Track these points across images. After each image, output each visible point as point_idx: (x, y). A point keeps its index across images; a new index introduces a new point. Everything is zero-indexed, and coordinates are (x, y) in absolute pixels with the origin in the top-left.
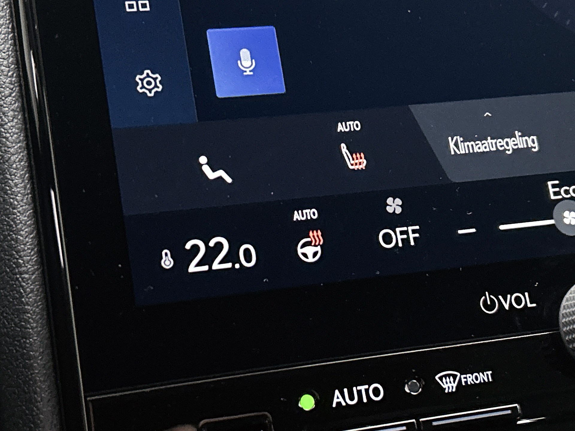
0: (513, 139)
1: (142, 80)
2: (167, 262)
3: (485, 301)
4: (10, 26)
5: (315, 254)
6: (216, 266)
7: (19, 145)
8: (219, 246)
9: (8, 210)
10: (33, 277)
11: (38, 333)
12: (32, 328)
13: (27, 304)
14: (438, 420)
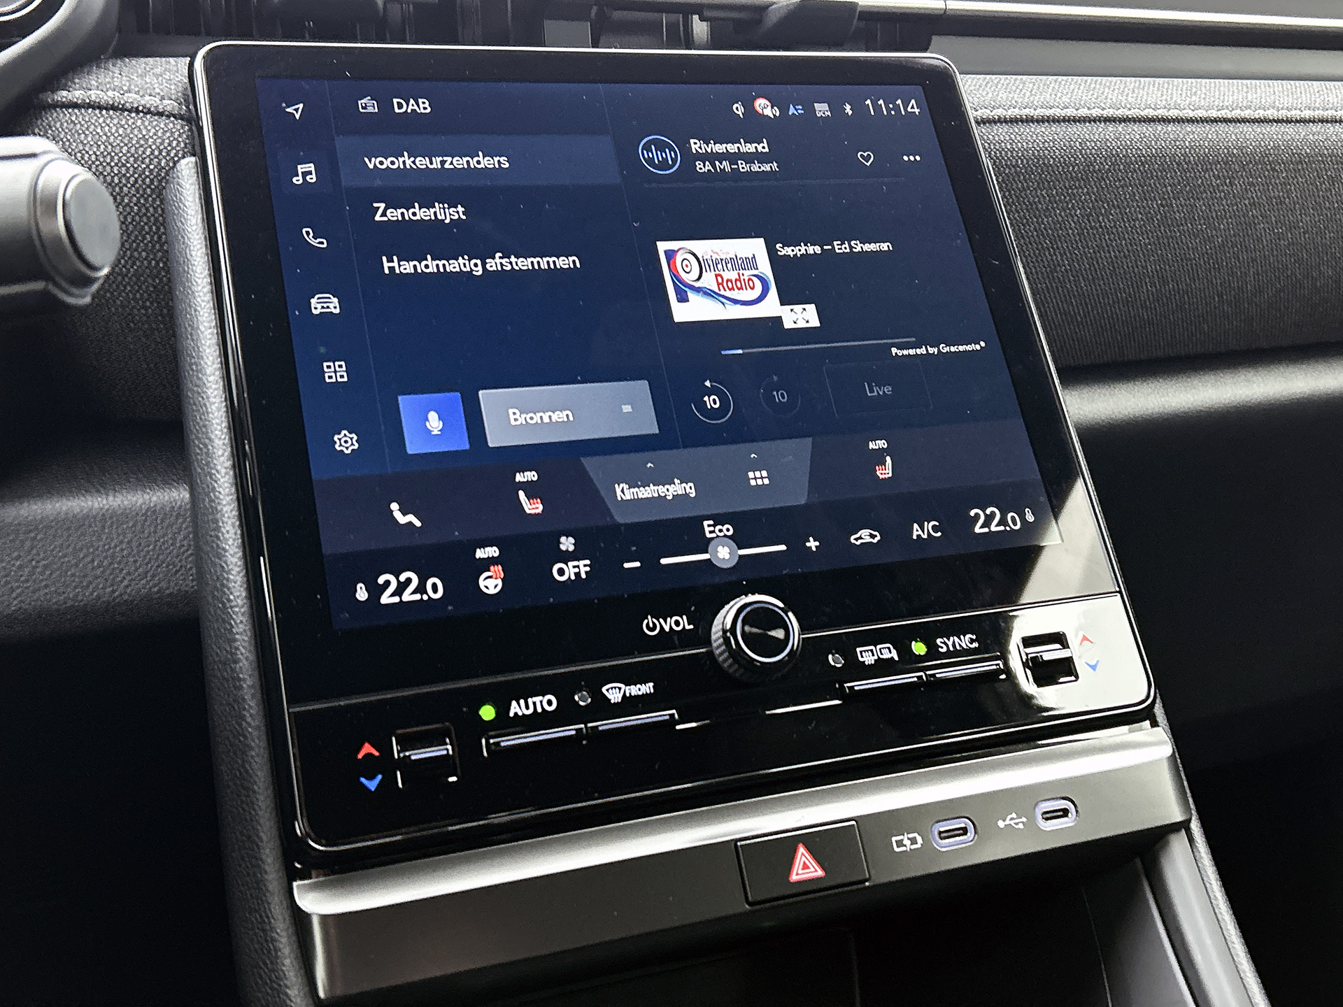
0: (673, 485)
1: (340, 439)
2: (362, 594)
3: (648, 624)
5: (496, 586)
6: (407, 596)
7: (231, 497)
8: (409, 581)
9: (220, 554)
10: (243, 610)
11: (247, 659)
12: (242, 654)
13: (237, 633)
14: (604, 725)
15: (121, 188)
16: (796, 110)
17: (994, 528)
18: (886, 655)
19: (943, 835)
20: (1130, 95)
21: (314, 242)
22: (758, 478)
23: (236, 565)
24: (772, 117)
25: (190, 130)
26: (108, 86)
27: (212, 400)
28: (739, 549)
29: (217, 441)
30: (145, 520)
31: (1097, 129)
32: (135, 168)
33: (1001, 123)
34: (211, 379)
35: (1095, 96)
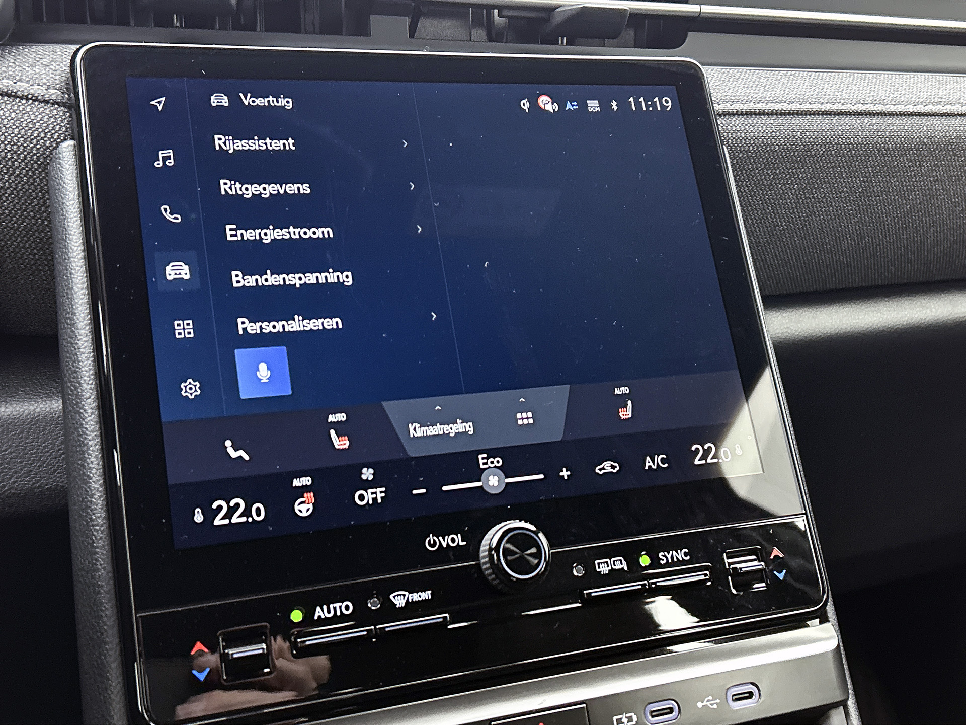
0: (456, 425)
1: (186, 387)
2: (199, 518)
3: (429, 541)
4: (92, 348)
5: (308, 510)
6: (235, 520)
7: (95, 433)
8: (237, 506)
9: (86, 480)
10: (102, 528)
11: (104, 568)
12: (101, 565)
13: (97, 547)
14: (390, 626)
15: (13, 162)
16: (573, 106)
17: (709, 461)
18: (618, 566)
19: (654, 714)
20: (844, 91)
21: (170, 217)
22: (525, 418)
23: (98, 490)
24: (552, 112)
25: (70, 116)
26: (3, 75)
27: (81, 350)
28: (507, 477)
29: (85, 385)
30: (30, 429)
31: (816, 122)
32: (25, 147)
33: (739, 115)
34: (82, 332)
35: (816, 92)
